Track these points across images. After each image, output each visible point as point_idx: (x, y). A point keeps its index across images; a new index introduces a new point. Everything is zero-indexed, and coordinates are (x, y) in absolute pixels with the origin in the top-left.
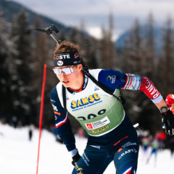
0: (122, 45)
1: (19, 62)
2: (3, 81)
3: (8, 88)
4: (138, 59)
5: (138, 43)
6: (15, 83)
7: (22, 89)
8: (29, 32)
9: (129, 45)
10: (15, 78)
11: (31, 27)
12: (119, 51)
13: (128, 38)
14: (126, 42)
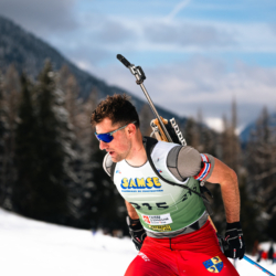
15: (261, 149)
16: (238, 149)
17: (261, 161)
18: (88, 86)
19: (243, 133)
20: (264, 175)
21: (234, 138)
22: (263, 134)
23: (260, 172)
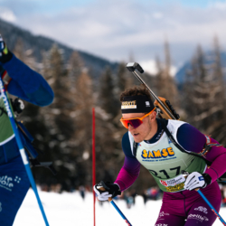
0: (184, 79)
1: (56, 112)
2: (39, 137)
3: (46, 145)
4: (205, 96)
5: (203, 76)
6: (54, 137)
7: (63, 145)
8: (65, 73)
9: (192, 79)
10: (53, 132)
11: (69, 67)
12: (180, 87)
13: (190, 71)
14: (188, 76)
15: (198, 89)
16: (175, 90)
17: (200, 101)
18: (13, 37)
19: (179, 74)
20: (204, 116)
21: (170, 79)
22: (199, 73)
23: (200, 113)
